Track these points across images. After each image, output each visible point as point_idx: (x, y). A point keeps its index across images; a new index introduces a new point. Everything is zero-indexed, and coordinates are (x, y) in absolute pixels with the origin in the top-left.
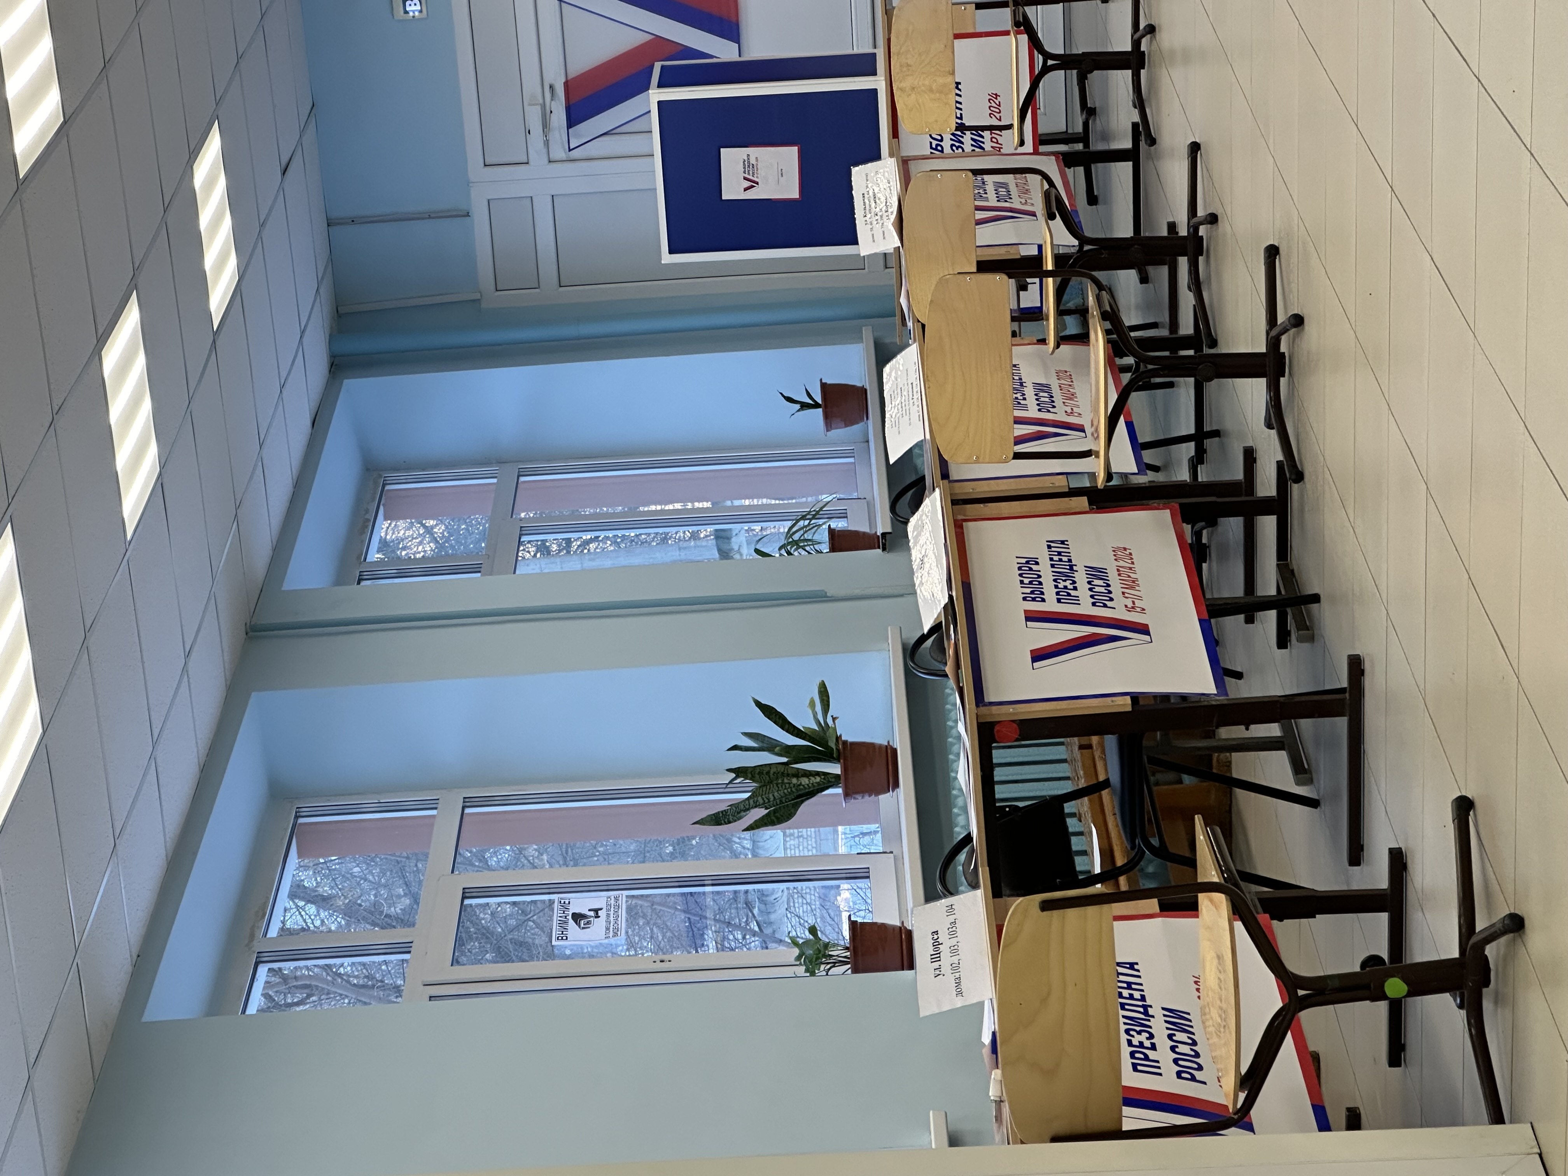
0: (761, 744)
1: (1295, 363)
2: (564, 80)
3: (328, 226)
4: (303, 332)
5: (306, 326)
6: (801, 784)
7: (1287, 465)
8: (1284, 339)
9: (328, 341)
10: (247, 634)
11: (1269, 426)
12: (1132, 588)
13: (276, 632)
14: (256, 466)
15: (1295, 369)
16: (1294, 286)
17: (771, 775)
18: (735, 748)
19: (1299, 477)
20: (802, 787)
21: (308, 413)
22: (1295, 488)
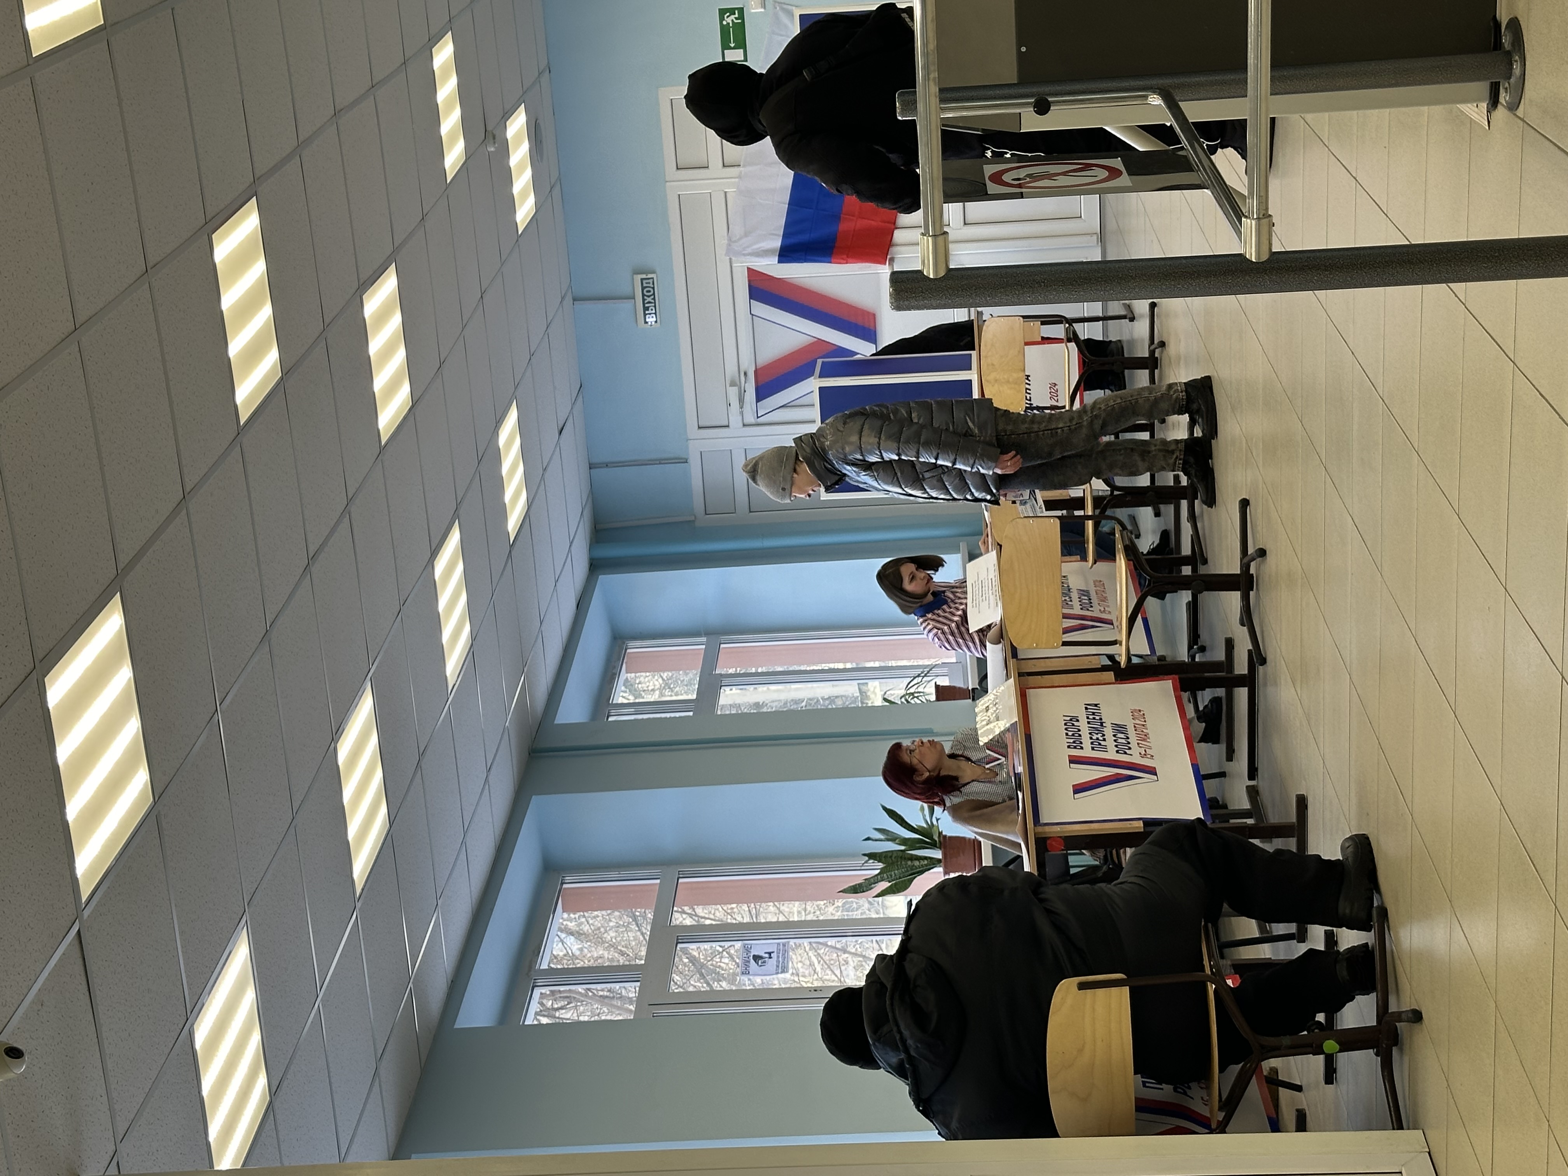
0: (886, 837)
1: (1260, 581)
2: (754, 369)
3: (590, 468)
4: (571, 543)
5: (573, 540)
6: (914, 865)
7: (1255, 653)
8: (1253, 564)
9: (588, 548)
10: (529, 754)
11: (1243, 624)
12: (1144, 740)
13: (551, 754)
14: (537, 636)
15: (1261, 586)
16: (1259, 528)
17: (893, 858)
18: (868, 839)
19: (1263, 661)
20: (914, 867)
21: (574, 598)
22: (1261, 669)
